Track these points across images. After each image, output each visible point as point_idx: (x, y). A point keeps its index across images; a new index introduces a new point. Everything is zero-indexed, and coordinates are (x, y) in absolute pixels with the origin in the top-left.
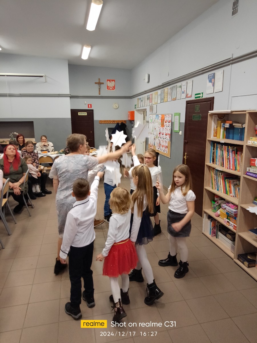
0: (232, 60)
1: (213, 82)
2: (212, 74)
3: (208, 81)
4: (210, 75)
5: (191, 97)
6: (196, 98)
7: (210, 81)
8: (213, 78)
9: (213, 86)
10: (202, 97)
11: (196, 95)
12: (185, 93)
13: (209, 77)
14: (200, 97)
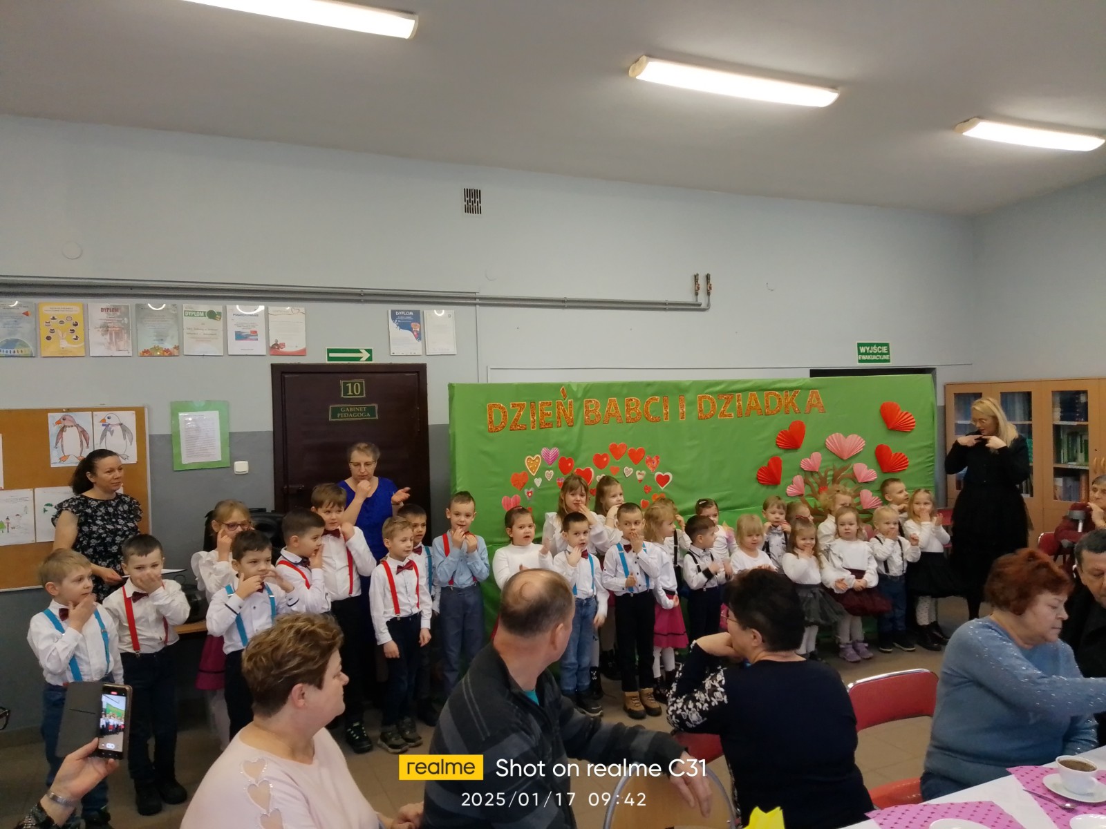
0: (481, 298)
1: (418, 330)
2: (409, 311)
3: (393, 326)
4: (403, 313)
5: (302, 353)
6: (330, 359)
7: (404, 326)
8: (413, 321)
9: (417, 338)
10: (370, 359)
11: (330, 351)
12: (257, 340)
13: (394, 317)
14: (358, 359)
